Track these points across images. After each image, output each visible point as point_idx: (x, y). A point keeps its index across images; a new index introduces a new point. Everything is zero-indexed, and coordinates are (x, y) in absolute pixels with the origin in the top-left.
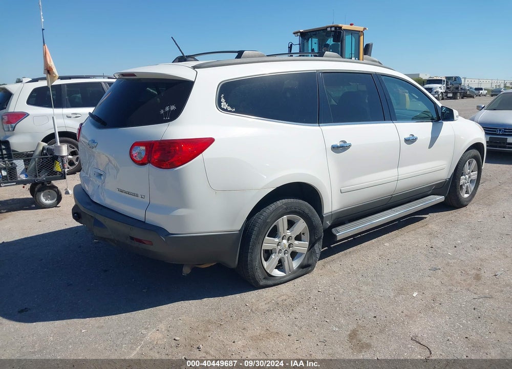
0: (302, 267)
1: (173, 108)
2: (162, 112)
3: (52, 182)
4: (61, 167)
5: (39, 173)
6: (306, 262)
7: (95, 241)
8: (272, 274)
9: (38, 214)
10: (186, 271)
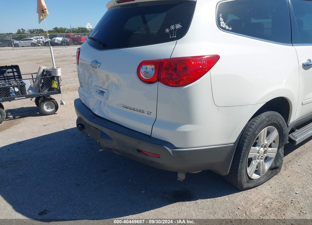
0: (271, 169)
1: (178, 26)
2: (167, 30)
3: (51, 96)
4: (57, 85)
5: (41, 89)
6: (274, 166)
7: (100, 150)
8: (252, 178)
9: (42, 120)
10: (181, 177)
